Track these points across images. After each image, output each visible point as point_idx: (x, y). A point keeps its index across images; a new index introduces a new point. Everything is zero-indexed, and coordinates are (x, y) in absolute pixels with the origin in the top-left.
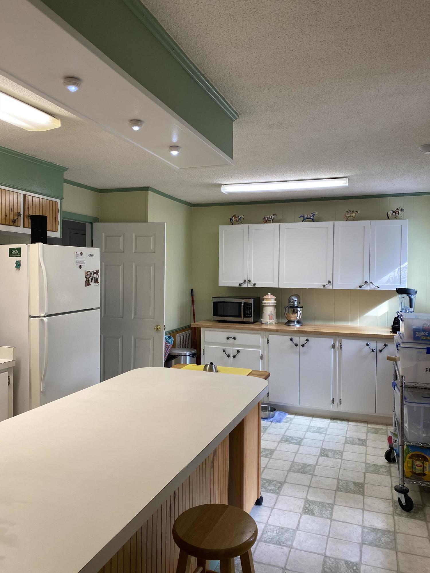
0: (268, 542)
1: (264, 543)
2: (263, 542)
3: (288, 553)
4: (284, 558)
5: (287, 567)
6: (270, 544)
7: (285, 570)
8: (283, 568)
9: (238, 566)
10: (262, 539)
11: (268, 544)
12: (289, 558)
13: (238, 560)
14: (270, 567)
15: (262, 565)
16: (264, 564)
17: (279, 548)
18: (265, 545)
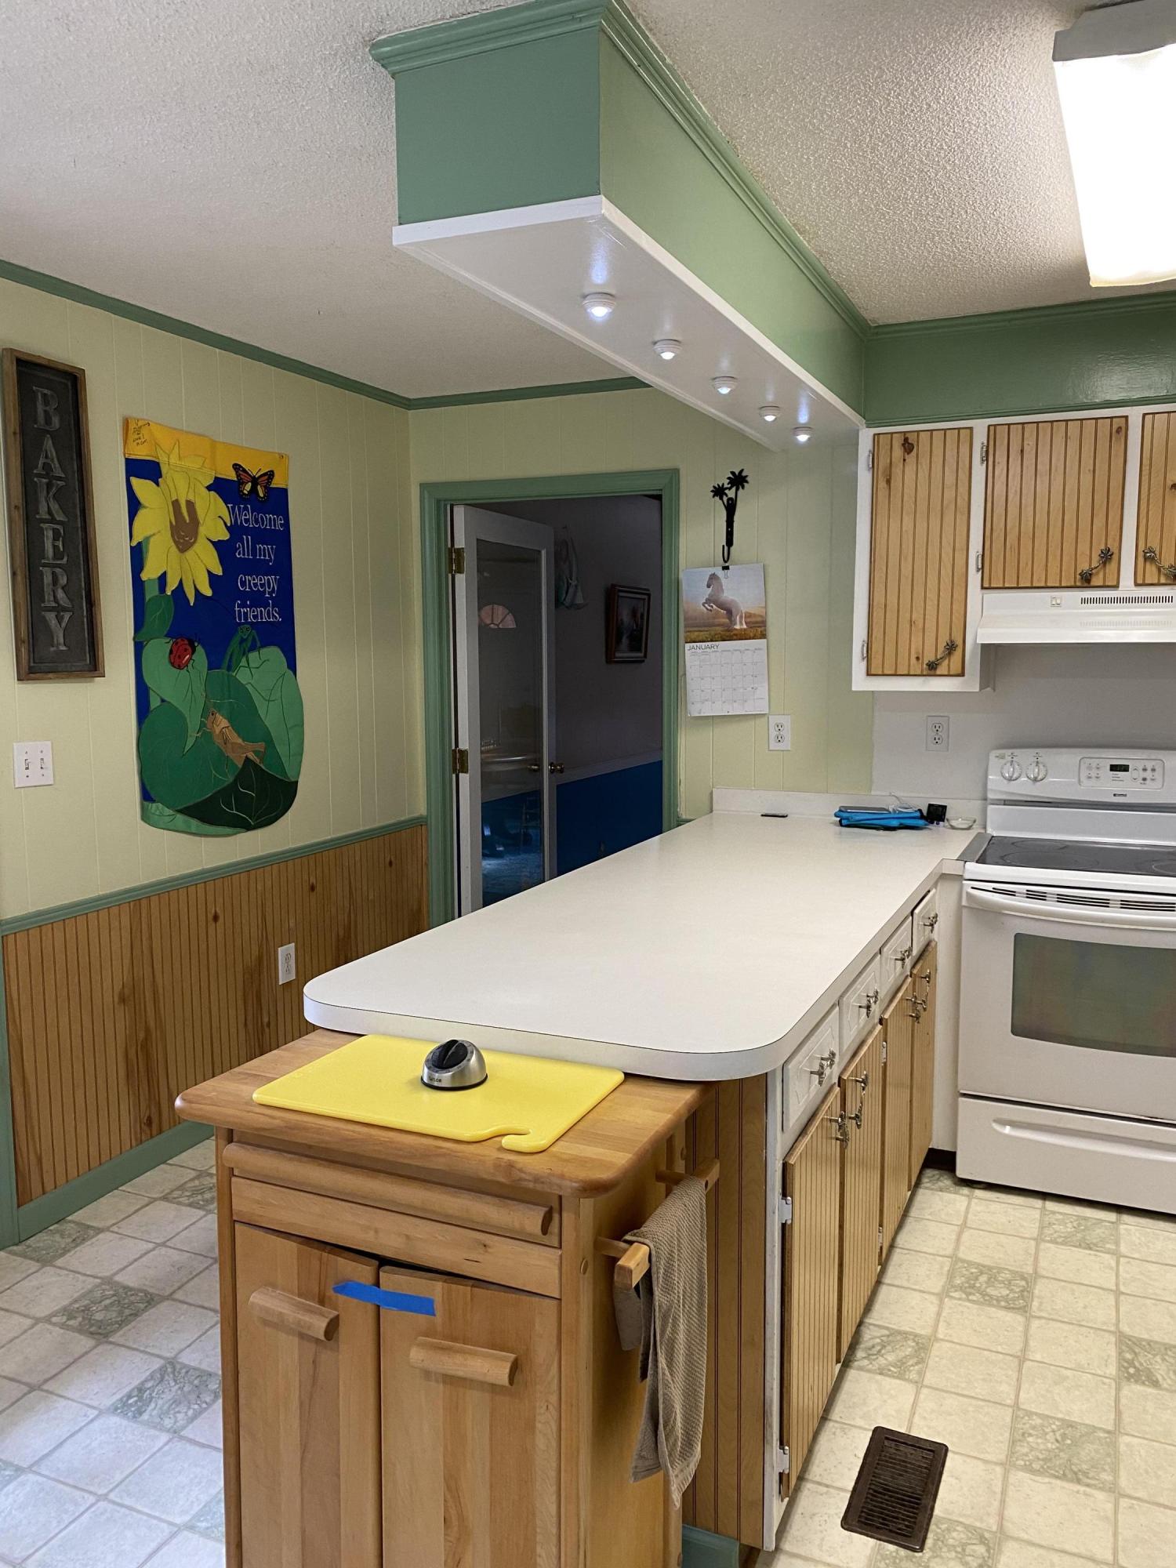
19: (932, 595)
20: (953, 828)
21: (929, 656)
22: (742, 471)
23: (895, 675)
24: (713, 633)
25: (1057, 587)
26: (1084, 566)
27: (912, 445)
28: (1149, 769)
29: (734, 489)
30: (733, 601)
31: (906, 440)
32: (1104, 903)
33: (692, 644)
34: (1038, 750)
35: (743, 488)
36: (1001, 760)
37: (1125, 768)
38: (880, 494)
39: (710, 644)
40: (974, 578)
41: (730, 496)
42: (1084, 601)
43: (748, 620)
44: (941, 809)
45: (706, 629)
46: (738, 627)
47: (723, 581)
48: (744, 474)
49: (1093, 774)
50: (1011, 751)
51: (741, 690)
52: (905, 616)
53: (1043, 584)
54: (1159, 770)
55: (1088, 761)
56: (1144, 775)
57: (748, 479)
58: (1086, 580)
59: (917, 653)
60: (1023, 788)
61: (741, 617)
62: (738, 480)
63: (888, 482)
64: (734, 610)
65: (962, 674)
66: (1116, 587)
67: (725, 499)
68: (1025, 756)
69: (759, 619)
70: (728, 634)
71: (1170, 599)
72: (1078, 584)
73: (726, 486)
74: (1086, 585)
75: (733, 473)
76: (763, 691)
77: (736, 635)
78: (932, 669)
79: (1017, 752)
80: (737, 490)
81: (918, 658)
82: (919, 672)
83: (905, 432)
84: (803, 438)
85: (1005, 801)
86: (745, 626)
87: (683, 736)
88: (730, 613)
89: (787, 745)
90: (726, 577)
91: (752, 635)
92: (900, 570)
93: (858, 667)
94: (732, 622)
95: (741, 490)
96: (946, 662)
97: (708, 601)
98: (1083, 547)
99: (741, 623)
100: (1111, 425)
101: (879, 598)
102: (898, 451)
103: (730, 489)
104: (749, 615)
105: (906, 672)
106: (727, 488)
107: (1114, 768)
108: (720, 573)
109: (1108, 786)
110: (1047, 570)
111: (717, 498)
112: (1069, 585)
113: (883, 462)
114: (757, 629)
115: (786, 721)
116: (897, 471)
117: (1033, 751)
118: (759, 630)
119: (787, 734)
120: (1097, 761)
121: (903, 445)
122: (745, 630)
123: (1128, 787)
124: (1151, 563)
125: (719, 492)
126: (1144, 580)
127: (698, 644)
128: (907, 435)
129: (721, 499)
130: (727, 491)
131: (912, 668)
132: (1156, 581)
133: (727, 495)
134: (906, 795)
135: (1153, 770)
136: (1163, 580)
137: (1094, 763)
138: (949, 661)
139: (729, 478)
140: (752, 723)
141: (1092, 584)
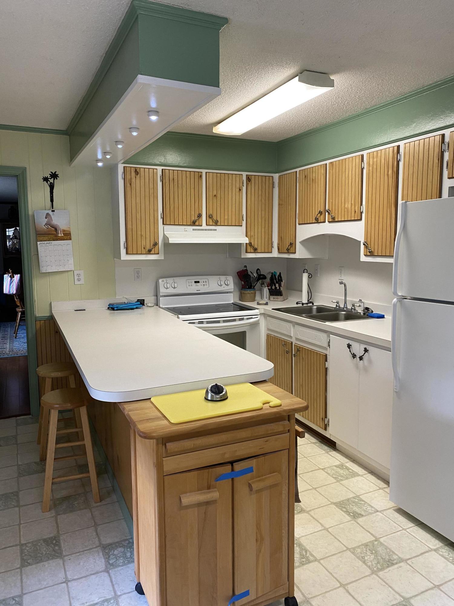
0: (104, 601)
1: (108, 598)
2: (110, 599)
3: (72, 601)
4: (73, 593)
5: (64, 585)
6: (100, 600)
7: (66, 581)
8: (69, 581)
9: (116, 558)
10: (114, 602)
11: (103, 599)
12: (67, 597)
13: (121, 563)
14: (83, 575)
15: (93, 572)
16: (91, 575)
17: (86, 603)
18: (106, 596)
19: (148, 226)
20: (148, 306)
21: (148, 248)
22: (56, 172)
23: (137, 254)
24: (49, 237)
25: (186, 225)
26: (193, 219)
27: (138, 172)
28: (205, 281)
29: (53, 179)
30: (57, 225)
31: (136, 170)
32: (218, 322)
33: (40, 242)
34: (173, 278)
35: (57, 179)
36: (163, 282)
37: (198, 282)
38: (128, 189)
39: (48, 242)
40: (160, 221)
41: (51, 182)
42: (193, 230)
43: (64, 232)
44: (143, 301)
45: (47, 236)
46: (60, 235)
47: (52, 216)
48: (56, 173)
49: (190, 284)
50: (166, 279)
51: (63, 261)
52: (139, 233)
53: (182, 224)
54: (207, 282)
55: (188, 280)
56: (203, 284)
57: (58, 176)
58: (194, 223)
59: (144, 246)
60: (171, 291)
61: (61, 232)
62: (54, 176)
63: (131, 184)
64: (57, 229)
65: (158, 254)
66: (201, 226)
67: (49, 183)
68: (170, 280)
69: (68, 232)
70: (56, 238)
71: (216, 230)
72: (192, 224)
73: (49, 177)
74: (194, 225)
75: (51, 172)
76: (71, 261)
77: (59, 239)
78: (149, 252)
79: (167, 279)
80: (54, 179)
81: (144, 248)
82: (145, 253)
83: (135, 167)
84: (100, 164)
85: (164, 295)
86: (63, 235)
87: (35, 281)
88: (56, 229)
89: (82, 282)
90: (53, 215)
91: (66, 238)
92: (136, 217)
93: (123, 251)
94: (57, 233)
95: (56, 180)
96: (153, 249)
97: (46, 224)
98: (193, 213)
99: (61, 234)
100: (198, 175)
101: (129, 226)
102: (133, 174)
103: (51, 179)
104: (64, 231)
105: (140, 253)
106: (49, 178)
107: (195, 282)
108: (51, 213)
109: (194, 288)
110: (183, 220)
111: (45, 182)
112: (189, 224)
113: (128, 177)
114: (67, 236)
115: (82, 272)
116: (133, 180)
117: (172, 278)
118: (69, 236)
119: (82, 277)
120: (191, 280)
121: (135, 172)
122: (63, 236)
123: (200, 288)
124: (211, 219)
125: (46, 179)
126: (209, 224)
127: (43, 242)
128: (136, 168)
129: (47, 182)
130: (49, 180)
131: (142, 252)
132: (212, 224)
133: (49, 181)
134: (129, 297)
135: (206, 282)
136: (214, 224)
137: (190, 281)
138: (155, 249)
139: (50, 174)
140: (67, 274)
141: (196, 224)
